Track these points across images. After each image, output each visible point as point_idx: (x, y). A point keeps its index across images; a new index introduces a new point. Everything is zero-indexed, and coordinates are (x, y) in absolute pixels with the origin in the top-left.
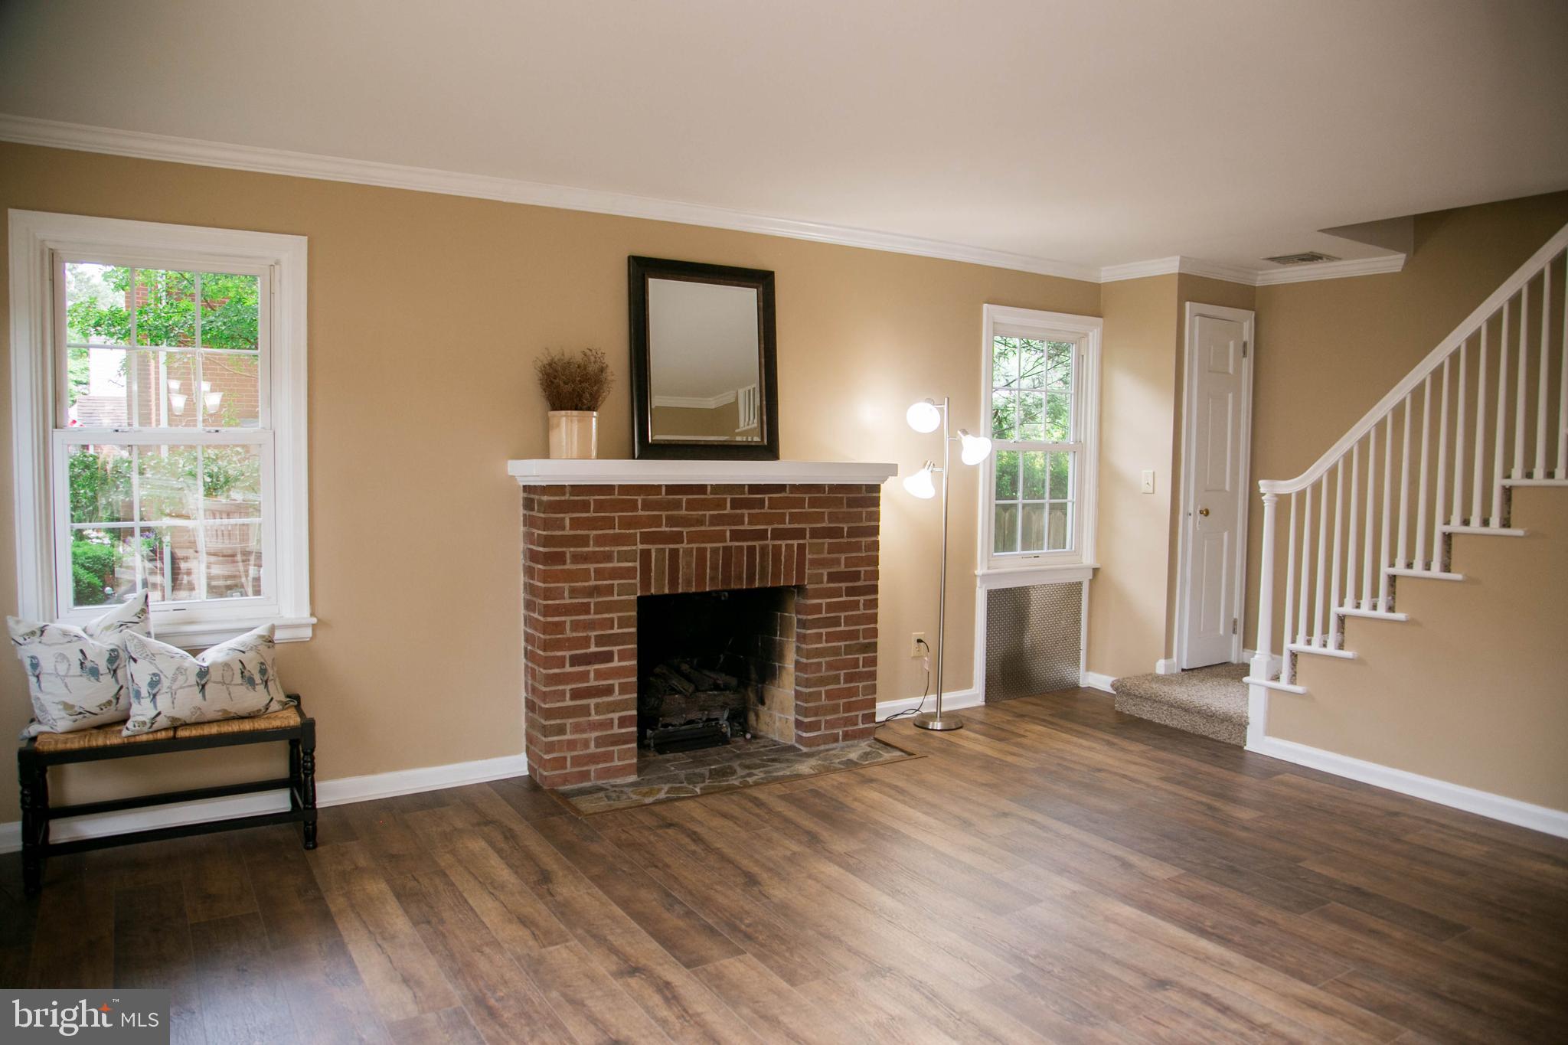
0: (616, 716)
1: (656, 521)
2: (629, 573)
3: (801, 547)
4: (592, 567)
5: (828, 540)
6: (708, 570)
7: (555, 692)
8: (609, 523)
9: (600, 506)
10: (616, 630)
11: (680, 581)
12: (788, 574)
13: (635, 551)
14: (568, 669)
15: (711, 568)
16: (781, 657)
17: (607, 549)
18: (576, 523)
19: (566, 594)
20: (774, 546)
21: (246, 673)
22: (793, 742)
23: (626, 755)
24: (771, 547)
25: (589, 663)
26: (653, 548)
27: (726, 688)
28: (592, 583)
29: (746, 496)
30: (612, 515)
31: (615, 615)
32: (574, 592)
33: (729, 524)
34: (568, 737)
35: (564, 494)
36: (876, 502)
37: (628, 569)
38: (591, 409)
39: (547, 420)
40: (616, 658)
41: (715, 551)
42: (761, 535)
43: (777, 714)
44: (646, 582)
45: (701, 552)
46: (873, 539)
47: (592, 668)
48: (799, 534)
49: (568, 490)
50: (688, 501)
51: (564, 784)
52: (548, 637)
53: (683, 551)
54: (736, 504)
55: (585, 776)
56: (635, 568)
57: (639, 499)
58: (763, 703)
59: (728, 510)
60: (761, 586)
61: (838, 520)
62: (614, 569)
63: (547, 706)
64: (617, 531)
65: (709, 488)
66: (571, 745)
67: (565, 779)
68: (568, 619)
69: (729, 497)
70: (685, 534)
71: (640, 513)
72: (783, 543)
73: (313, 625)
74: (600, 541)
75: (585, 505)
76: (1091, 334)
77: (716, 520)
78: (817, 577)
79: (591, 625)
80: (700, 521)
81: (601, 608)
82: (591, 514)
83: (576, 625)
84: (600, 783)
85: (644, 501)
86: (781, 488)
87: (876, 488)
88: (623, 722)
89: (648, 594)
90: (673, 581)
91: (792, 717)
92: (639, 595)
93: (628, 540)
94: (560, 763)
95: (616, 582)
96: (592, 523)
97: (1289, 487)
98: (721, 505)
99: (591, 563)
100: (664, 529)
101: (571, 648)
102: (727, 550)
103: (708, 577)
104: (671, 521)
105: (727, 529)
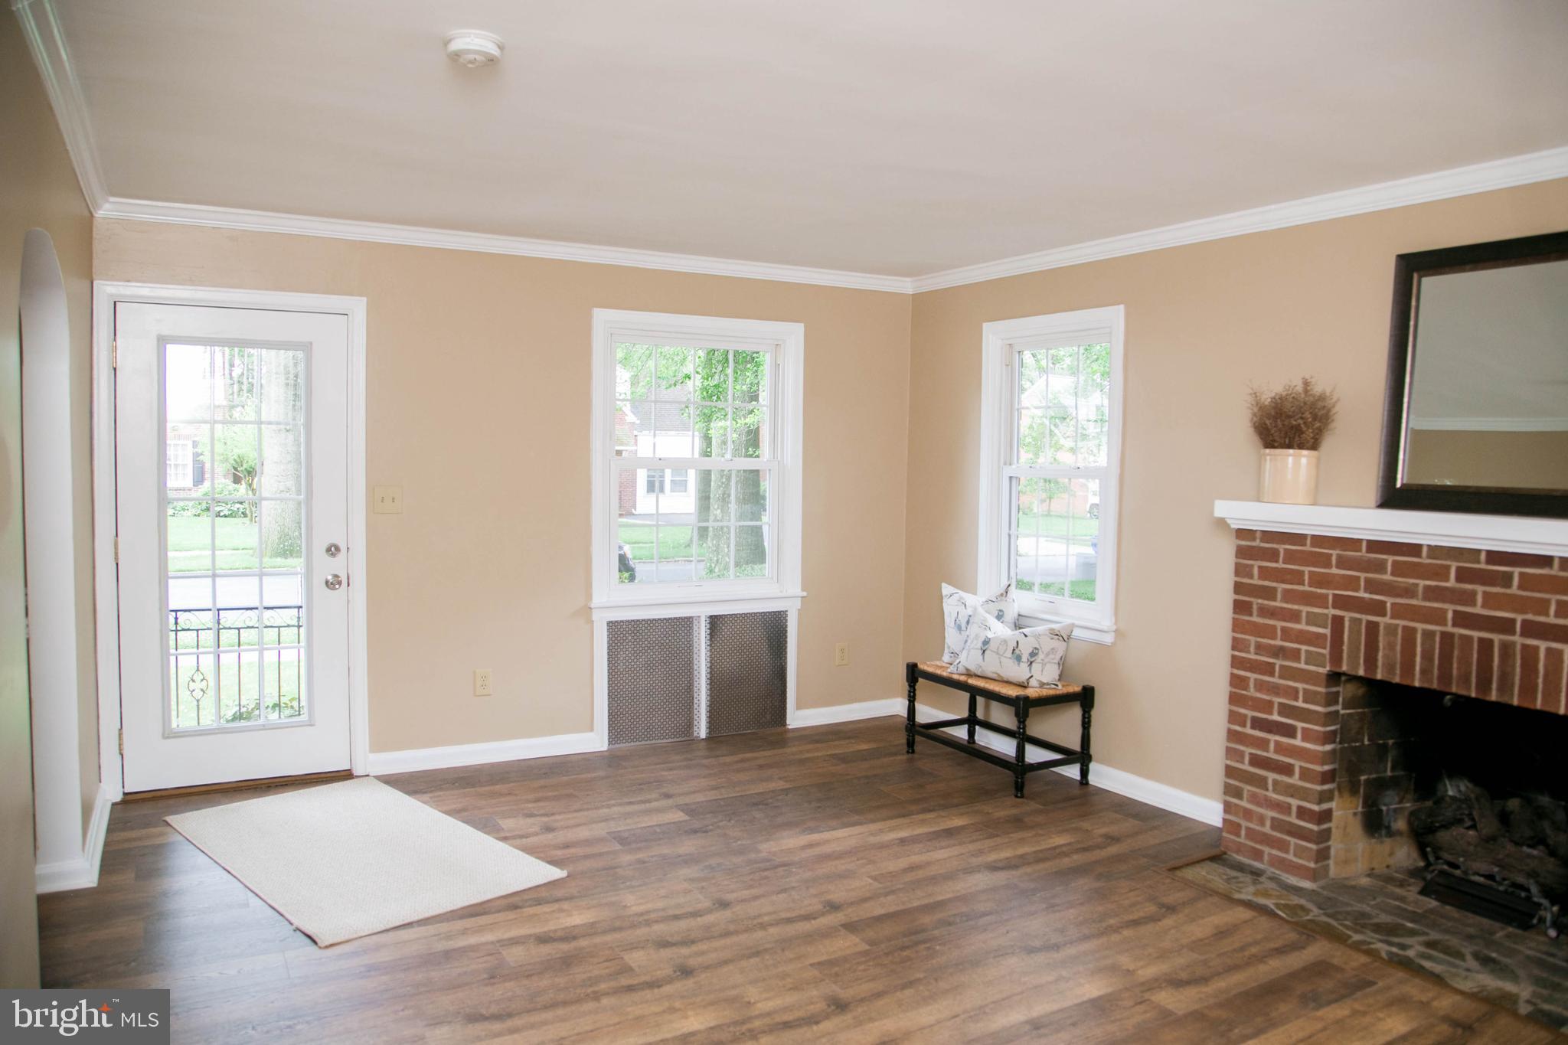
0: (1295, 803)
1: (1352, 584)
2: (1314, 640)
4: (1279, 624)
6: (1418, 659)
7: (1236, 750)
8: (1298, 577)
9: (1290, 557)
10: (1300, 704)
11: (1380, 664)
13: (1327, 615)
14: (1249, 730)
15: (1423, 657)
17: (1296, 607)
18: (1264, 573)
19: (1252, 648)
20: (1523, 645)
24: (1519, 648)
25: (1270, 732)
26: (1348, 616)
28: (1279, 642)
29: (1483, 566)
30: (1303, 568)
31: (1300, 686)
32: (1260, 648)
33: (1452, 602)
34: (1244, 803)
35: (1254, 539)
37: (1318, 636)
38: (1311, 448)
40: (1299, 735)
41: (1428, 635)
42: (1504, 626)
44: (1336, 656)
45: (1410, 633)
47: (1274, 738)
49: (1258, 535)
50: (1395, 563)
51: (1238, 852)
53: (1385, 628)
54: (1463, 575)
55: (1257, 855)
56: (1325, 635)
57: (1334, 554)
59: (1452, 583)
62: (1301, 631)
64: (1306, 588)
65: (1425, 551)
66: (1246, 813)
67: (1237, 847)
68: (1252, 676)
69: (1454, 566)
70: (1389, 605)
71: (1334, 571)
72: (1543, 645)
73: (1114, 633)
74: (1288, 596)
75: (1273, 555)
77: (1431, 593)
79: (1275, 690)
80: (1409, 592)
81: (1287, 673)
82: (1280, 565)
83: (1260, 686)
84: (1272, 870)
85: (1339, 557)
88: (1300, 812)
89: (1339, 669)
90: (1371, 661)
92: (1328, 668)
93: (1322, 601)
95: (1303, 648)
96: (1280, 576)
98: (1442, 573)
99: (1279, 620)
100: (1362, 594)
101: (1254, 708)
102: (1447, 637)
103: (1418, 668)
104: (1371, 586)
105: (1450, 609)
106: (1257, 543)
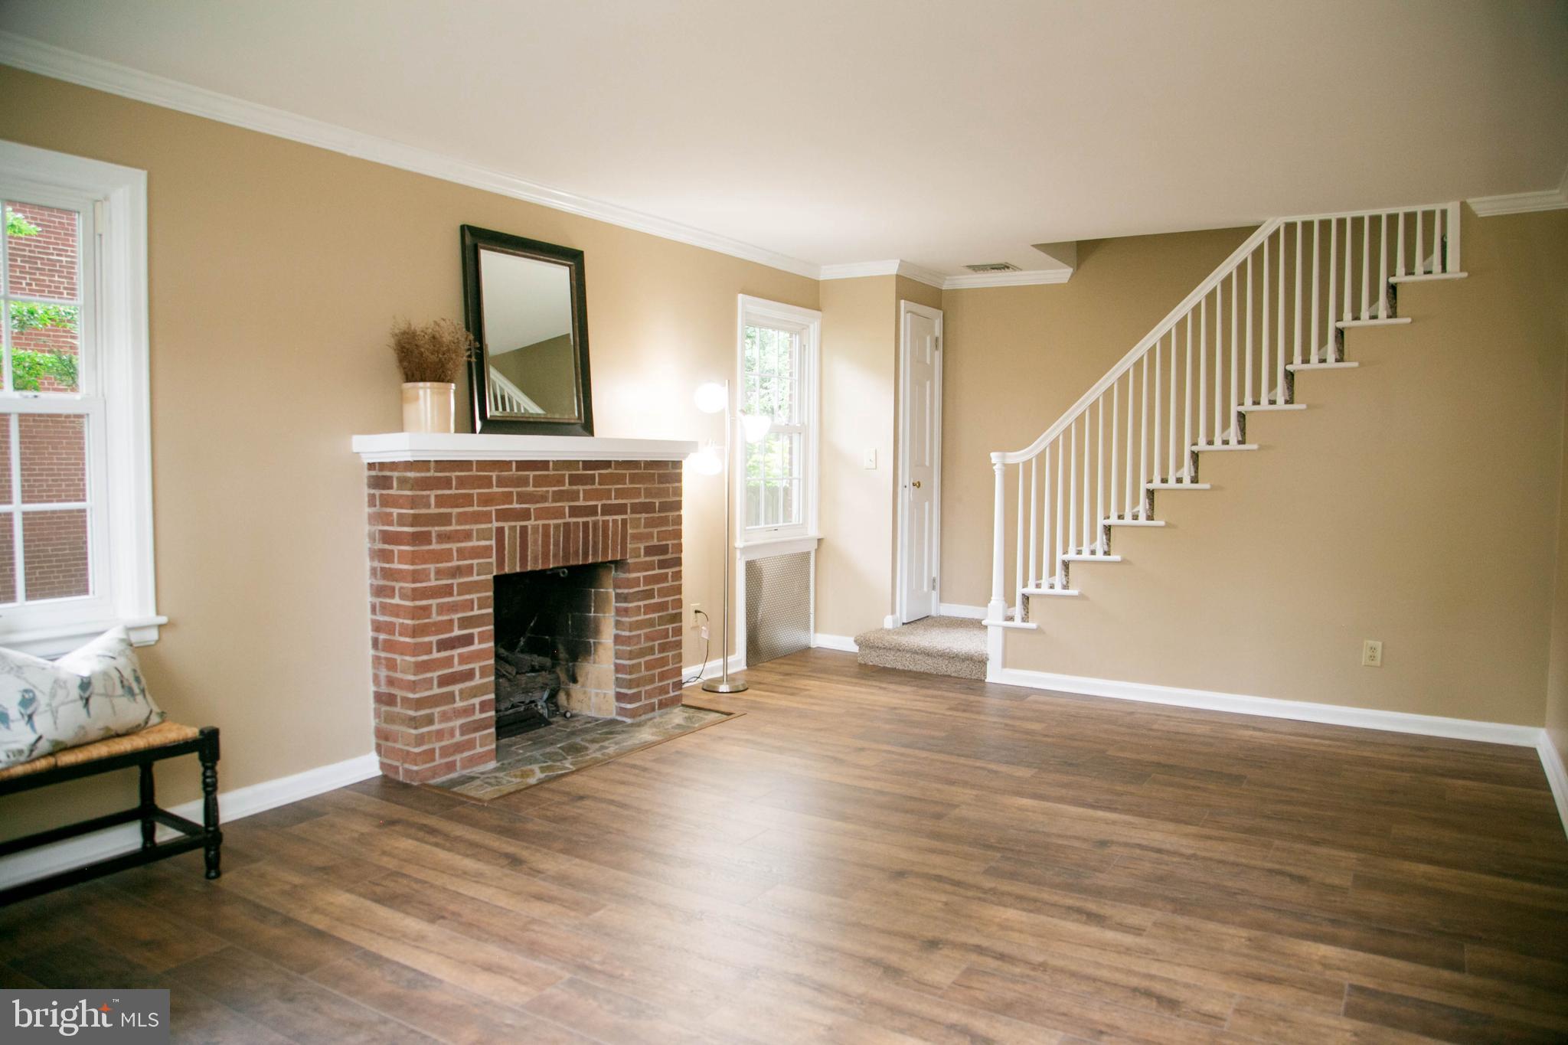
0: (477, 701)
1: (507, 498)
2: (484, 552)
3: (624, 521)
4: (454, 546)
5: (644, 515)
6: (552, 547)
7: (425, 680)
8: (468, 500)
9: (462, 483)
10: (476, 612)
11: (529, 558)
12: (614, 550)
13: (491, 528)
14: (435, 655)
15: (554, 545)
16: (597, 632)
17: (467, 527)
18: (441, 501)
19: (432, 575)
20: (603, 521)
21: (126, 683)
22: (613, 715)
23: (485, 741)
24: (601, 523)
25: (453, 648)
26: (506, 525)
27: (542, 668)
28: (455, 563)
29: (581, 472)
30: (471, 491)
31: (474, 596)
32: (439, 573)
33: (568, 500)
34: (436, 727)
35: (428, 470)
36: (678, 478)
37: (486, 548)
38: (450, 381)
40: (476, 640)
41: (557, 527)
42: (592, 511)
43: (592, 691)
44: (501, 562)
45: (546, 529)
46: (677, 513)
47: (456, 652)
48: (620, 509)
49: (432, 465)
50: (534, 476)
51: (434, 777)
52: (417, 622)
53: (532, 528)
54: (573, 479)
55: (451, 767)
56: (491, 546)
57: (494, 475)
58: (574, 680)
59: (567, 487)
60: (594, 561)
61: (651, 495)
62: (473, 548)
63: (417, 696)
64: (476, 508)
65: (551, 464)
66: (440, 735)
67: (435, 772)
68: (433, 602)
69: (567, 474)
70: (532, 510)
71: (495, 489)
72: (610, 518)
73: (160, 627)
74: (461, 519)
75: (446, 483)
76: (812, 326)
77: (557, 496)
78: (636, 552)
79: (453, 608)
80: (543, 498)
81: (463, 589)
82: (453, 491)
83: (442, 610)
84: (466, 772)
85: (498, 477)
86: (606, 464)
87: (677, 464)
88: (483, 707)
89: (502, 573)
90: (523, 559)
91: (611, 691)
92: (495, 574)
93: (485, 517)
94: (429, 755)
95: (475, 562)
96: (454, 501)
97: (1017, 457)
98: (561, 481)
99: (454, 542)
100: (515, 506)
101: (437, 633)
102: (567, 525)
103: (551, 554)
104: (522, 498)
105: (566, 505)
106: (431, 474)
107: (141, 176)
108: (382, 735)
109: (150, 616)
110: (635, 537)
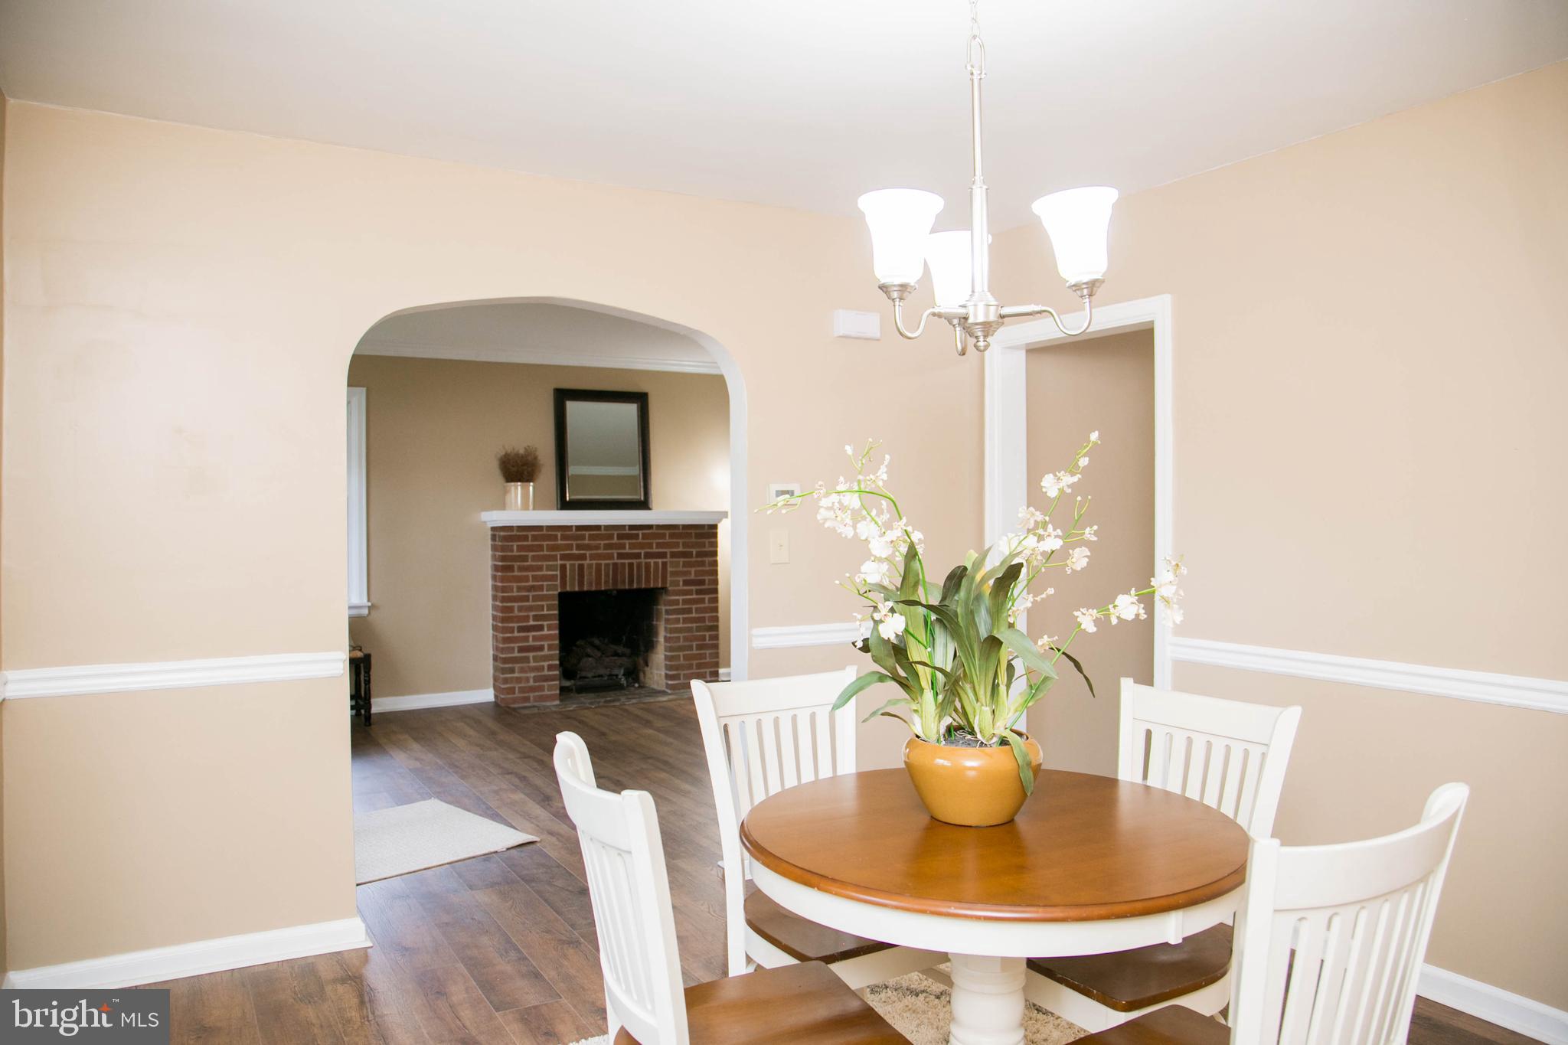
0: (546, 664)
1: (570, 547)
2: (553, 578)
3: (664, 564)
4: (530, 574)
5: (682, 560)
6: (603, 577)
7: (508, 648)
8: (541, 548)
9: (535, 538)
10: (545, 612)
11: (585, 583)
12: (656, 580)
13: (557, 565)
14: (516, 634)
15: (605, 576)
16: (656, 634)
17: (540, 563)
18: (520, 548)
19: (515, 590)
20: (646, 563)
22: (664, 689)
23: (552, 688)
24: (643, 564)
25: (528, 631)
26: (568, 563)
27: (623, 655)
28: (531, 583)
29: (627, 532)
30: (542, 543)
31: (544, 603)
32: (519, 589)
33: (616, 549)
34: (516, 675)
35: (513, 531)
36: (715, 535)
37: (553, 576)
38: (529, 481)
39: (504, 487)
40: (546, 629)
41: (607, 565)
42: (638, 556)
43: (655, 672)
44: (564, 584)
45: (599, 566)
46: (714, 559)
47: (531, 634)
48: (663, 555)
49: (515, 528)
50: (590, 535)
51: (514, 703)
52: (504, 615)
53: (587, 565)
54: (620, 537)
55: (527, 699)
56: (557, 575)
57: (559, 534)
58: (647, 665)
59: (615, 540)
60: (638, 587)
61: (688, 547)
62: (543, 575)
63: (504, 656)
64: (545, 553)
65: (603, 527)
66: (519, 680)
67: (515, 701)
68: (516, 605)
69: (616, 533)
70: (588, 554)
71: (560, 542)
72: (652, 561)
73: (369, 607)
74: (534, 558)
75: (526, 538)
77: (608, 547)
78: (675, 583)
79: (530, 609)
80: (597, 547)
81: (536, 598)
82: (530, 543)
83: (520, 609)
84: (536, 704)
85: (562, 535)
86: (650, 527)
87: (715, 527)
88: (550, 668)
89: (565, 590)
90: (581, 583)
91: (663, 672)
92: (559, 591)
93: (554, 558)
94: (512, 690)
95: (545, 583)
96: (530, 548)
98: (611, 537)
99: (530, 571)
100: (575, 552)
101: (518, 622)
102: (615, 565)
103: (603, 581)
104: (579, 547)
105: (615, 552)
106: (515, 533)
107: (364, 390)
108: (495, 679)
109: (364, 601)
110: (673, 574)
